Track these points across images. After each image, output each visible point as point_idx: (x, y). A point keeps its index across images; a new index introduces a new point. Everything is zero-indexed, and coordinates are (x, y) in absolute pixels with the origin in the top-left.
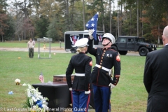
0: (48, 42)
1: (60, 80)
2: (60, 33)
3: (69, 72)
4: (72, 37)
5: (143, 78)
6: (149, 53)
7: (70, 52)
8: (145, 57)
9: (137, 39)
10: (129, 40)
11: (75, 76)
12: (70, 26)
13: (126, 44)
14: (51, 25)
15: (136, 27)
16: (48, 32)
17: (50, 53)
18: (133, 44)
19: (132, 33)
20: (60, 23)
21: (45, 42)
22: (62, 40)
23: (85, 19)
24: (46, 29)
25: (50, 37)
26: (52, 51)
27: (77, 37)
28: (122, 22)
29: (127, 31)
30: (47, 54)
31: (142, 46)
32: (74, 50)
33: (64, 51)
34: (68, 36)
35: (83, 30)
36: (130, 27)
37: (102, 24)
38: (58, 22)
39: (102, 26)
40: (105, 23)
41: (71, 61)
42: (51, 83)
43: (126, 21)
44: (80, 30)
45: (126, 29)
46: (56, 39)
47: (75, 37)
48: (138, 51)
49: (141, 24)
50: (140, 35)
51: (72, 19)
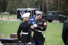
0: (7, 15)
1: (14, 37)
2: (14, 9)
3: (19, 32)
4: (21, 12)
5: (61, 35)
6: (65, 21)
7: (20, 20)
8: (63, 24)
9: (58, 13)
10: (54, 13)
11: (23, 34)
12: (20, 5)
13: (52, 16)
14: (9, 5)
15: (58, 6)
16: (7, 9)
17: (8, 21)
18: (56, 16)
19: (56, 10)
20: (14, 4)
21: (5, 15)
22: (15, 14)
23: (29, 2)
24: (6, 7)
25: (8, 12)
26: (9, 20)
27: (24, 12)
28: (50, 3)
29: (52, 8)
30: (7, 22)
31: (61, 17)
32: (22, 19)
33: (16, 20)
34: (19, 11)
35: (27, 8)
36: (55, 6)
37: (38, 4)
38: (13, 3)
39: (38, 6)
40: (40, 4)
41: (20, 26)
42: (9, 38)
43: (52, 3)
44: (26, 8)
45: (52, 7)
46: (12, 13)
47: (23, 12)
48: (59, 20)
49: (61, 5)
50: (60, 11)
51: (21, 2)
